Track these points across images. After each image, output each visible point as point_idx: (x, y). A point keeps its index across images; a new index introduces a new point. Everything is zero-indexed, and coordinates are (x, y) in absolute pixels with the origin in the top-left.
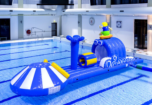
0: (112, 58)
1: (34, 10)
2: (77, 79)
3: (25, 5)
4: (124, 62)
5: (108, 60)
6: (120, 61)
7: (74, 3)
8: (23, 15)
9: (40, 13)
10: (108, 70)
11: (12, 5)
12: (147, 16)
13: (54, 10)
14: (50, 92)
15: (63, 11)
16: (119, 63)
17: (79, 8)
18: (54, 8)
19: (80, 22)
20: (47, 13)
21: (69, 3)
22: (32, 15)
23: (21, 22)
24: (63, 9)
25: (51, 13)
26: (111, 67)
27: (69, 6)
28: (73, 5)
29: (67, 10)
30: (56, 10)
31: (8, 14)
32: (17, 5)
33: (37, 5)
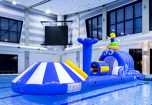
0: (124, 67)
1: (39, 48)
2: (95, 83)
3: (30, 44)
4: (133, 74)
5: (121, 68)
6: (130, 72)
7: (73, 43)
8: (29, 52)
9: (43, 52)
10: (122, 79)
11: (19, 43)
12: (142, 43)
13: (55, 49)
14: (70, 89)
15: (63, 50)
16: (130, 74)
17: (77, 46)
18: (56, 48)
19: (78, 58)
20: (49, 52)
21: (69, 43)
22: (36, 53)
23: (27, 58)
24: (63, 49)
25: (52, 52)
26: (123, 76)
27: (68, 46)
28: (72, 44)
29: (66, 49)
30: (57, 50)
31: (16, 51)
32: (24, 43)
33: (41, 45)
